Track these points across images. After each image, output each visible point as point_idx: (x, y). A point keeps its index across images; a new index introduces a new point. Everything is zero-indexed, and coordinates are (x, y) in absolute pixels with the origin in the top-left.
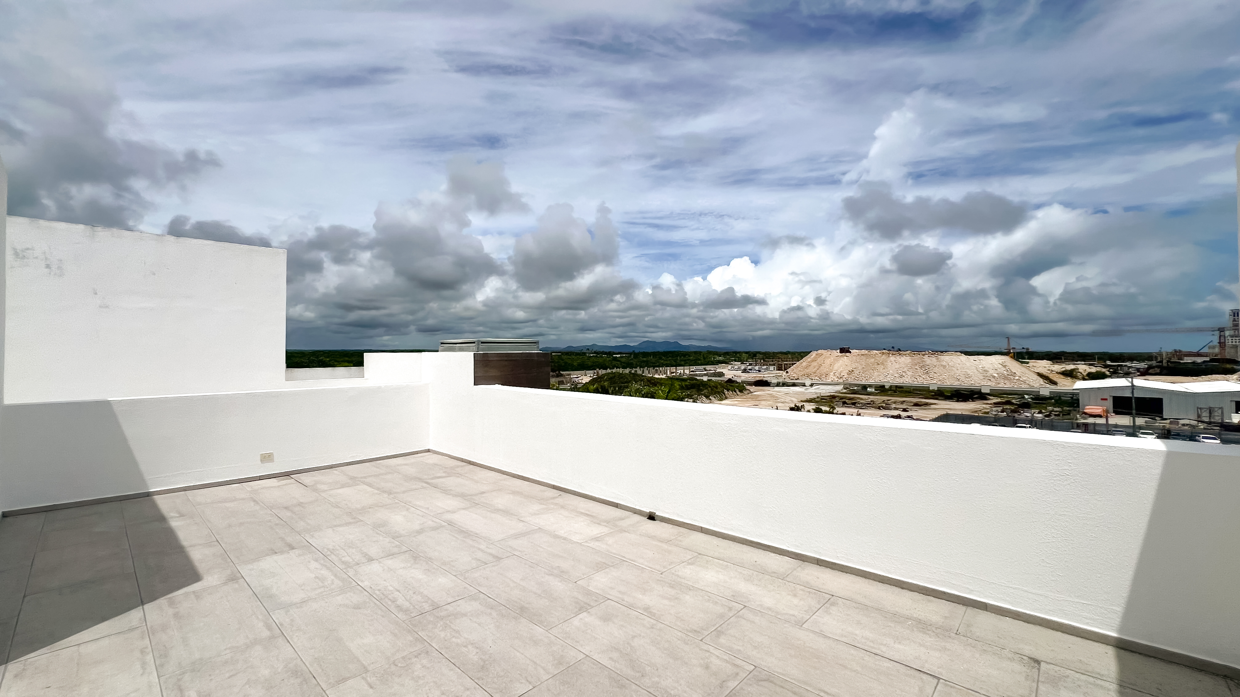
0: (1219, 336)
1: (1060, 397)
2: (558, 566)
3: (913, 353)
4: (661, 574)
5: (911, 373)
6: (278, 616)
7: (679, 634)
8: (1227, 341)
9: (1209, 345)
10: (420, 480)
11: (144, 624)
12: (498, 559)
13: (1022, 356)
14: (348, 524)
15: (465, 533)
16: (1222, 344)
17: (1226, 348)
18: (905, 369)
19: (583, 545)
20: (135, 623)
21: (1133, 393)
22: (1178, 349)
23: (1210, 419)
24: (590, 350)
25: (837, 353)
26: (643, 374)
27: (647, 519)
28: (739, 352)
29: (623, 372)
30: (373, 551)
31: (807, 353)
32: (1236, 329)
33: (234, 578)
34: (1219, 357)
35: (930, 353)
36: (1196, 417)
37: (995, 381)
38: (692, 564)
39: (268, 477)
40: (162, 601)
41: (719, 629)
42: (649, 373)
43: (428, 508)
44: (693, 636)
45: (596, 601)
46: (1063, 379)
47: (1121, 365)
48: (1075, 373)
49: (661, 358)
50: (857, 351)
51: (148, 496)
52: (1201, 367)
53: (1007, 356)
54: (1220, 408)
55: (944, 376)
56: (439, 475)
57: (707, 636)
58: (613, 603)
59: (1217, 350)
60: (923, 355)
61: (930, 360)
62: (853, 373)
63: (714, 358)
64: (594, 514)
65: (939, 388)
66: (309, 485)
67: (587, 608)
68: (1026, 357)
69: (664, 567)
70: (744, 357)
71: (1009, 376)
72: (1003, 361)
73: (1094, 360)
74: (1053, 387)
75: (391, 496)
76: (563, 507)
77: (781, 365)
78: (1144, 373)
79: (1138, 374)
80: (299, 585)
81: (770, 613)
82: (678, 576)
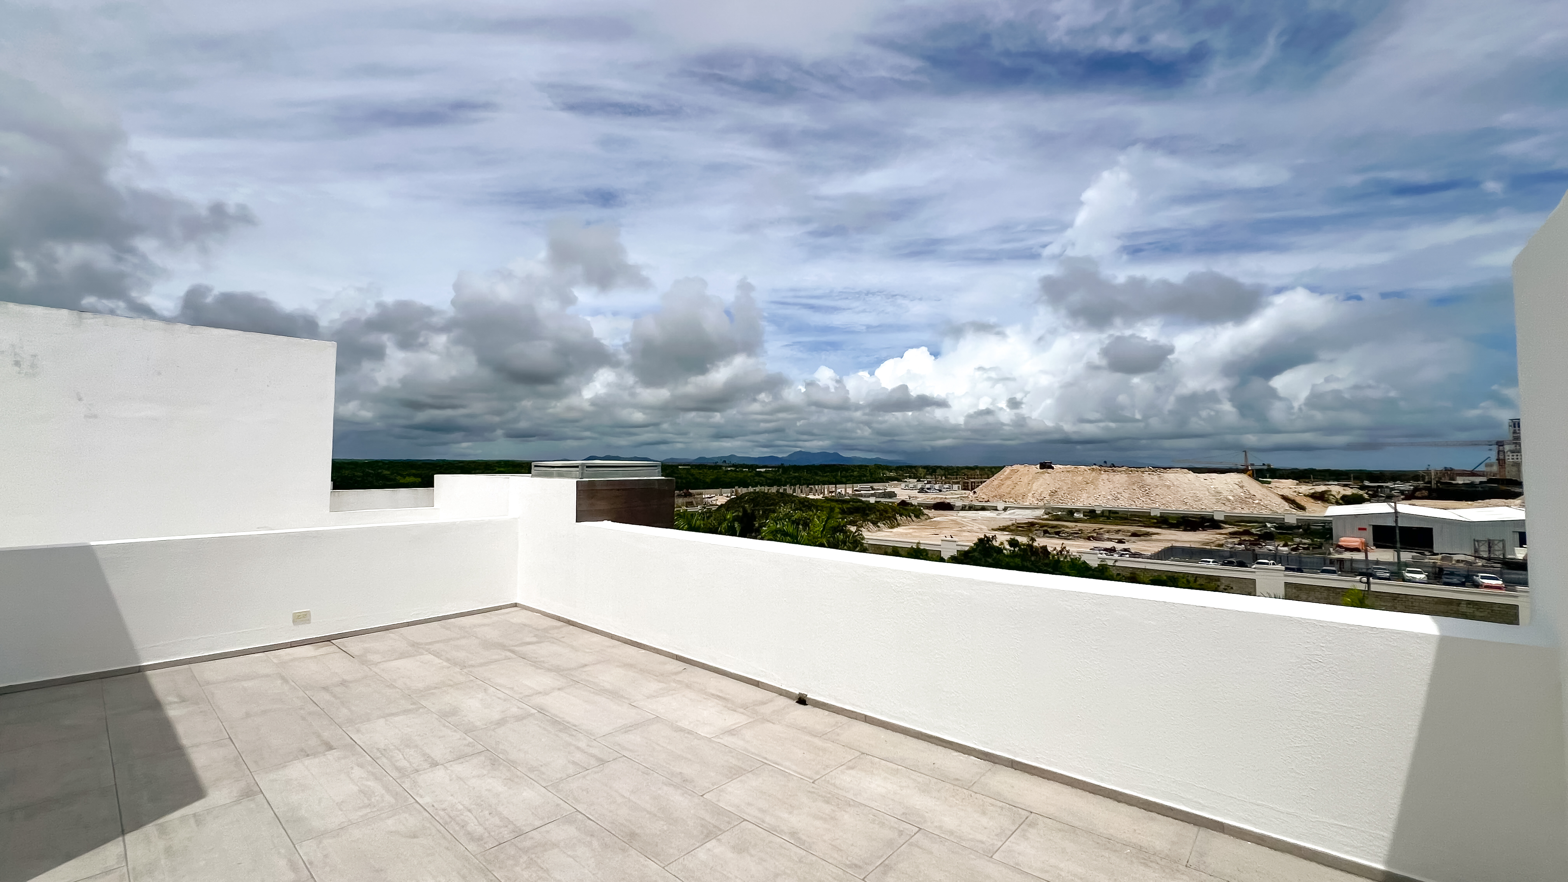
0: (1497, 451)
1: (1309, 525)
2: (681, 773)
3: (1130, 469)
4: (813, 782)
5: (1128, 495)
6: (308, 850)
7: (835, 870)
8: (1507, 457)
9: (1485, 462)
10: (503, 647)
11: (124, 864)
12: (602, 762)
13: (1263, 474)
14: (406, 712)
15: (560, 725)
16: (1501, 462)
17: (1506, 466)
18: (1121, 490)
19: (714, 741)
20: (112, 862)
21: (1396, 521)
22: (1448, 466)
23: (1489, 553)
24: (727, 462)
25: (1036, 468)
26: (794, 494)
27: (796, 703)
28: (915, 467)
29: (768, 491)
30: (438, 752)
31: (999, 469)
32: (1516, 443)
33: (250, 792)
34: (1498, 477)
35: (1151, 469)
36: (1473, 552)
37: (1231, 506)
38: (852, 768)
39: (302, 643)
40: (150, 829)
41: (887, 862)
42: (802, 492)
43: (512, 689)
44: (853, 874)
45: (729, 823)
46: (1313, 503)
47: (1381, 487)
48: (1326, 496)
49: (816, 474)
50: (1061, 466)
51: (139, 672)
52: (1477, 489)
53: (1244, 474)
54: (1500, 541)
55: (1167, 499)
56: (528, 640)
57: (871, 872)
58: (750, 826)
59: (1495, 469)
60: (1143, 472)
61: (1150, 478)
62: (1056, 494)
63: (883, 474)
64: (727, 696)
65: (1162, 515)
66: (356, 656)
67: (716, 834)
68: (1268, 475)
69: (817, 773)
70: (920, 472)
71: (1247, 500)
72: (1240, 480)
73: (1349, 479)
74: (1301, 513)
75: (465, 670)
76: (688, 686)
77: (968, 483)
78: (1409, 496)
79: (1402, 497)
80: (337, 804)
81: (952, 838)
82: (834, 785)
